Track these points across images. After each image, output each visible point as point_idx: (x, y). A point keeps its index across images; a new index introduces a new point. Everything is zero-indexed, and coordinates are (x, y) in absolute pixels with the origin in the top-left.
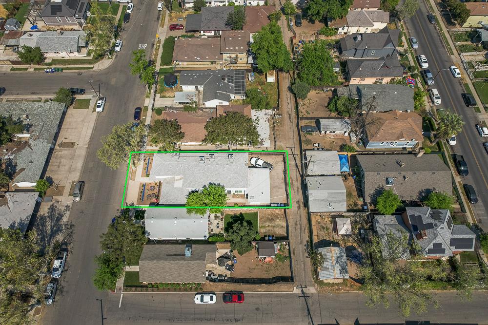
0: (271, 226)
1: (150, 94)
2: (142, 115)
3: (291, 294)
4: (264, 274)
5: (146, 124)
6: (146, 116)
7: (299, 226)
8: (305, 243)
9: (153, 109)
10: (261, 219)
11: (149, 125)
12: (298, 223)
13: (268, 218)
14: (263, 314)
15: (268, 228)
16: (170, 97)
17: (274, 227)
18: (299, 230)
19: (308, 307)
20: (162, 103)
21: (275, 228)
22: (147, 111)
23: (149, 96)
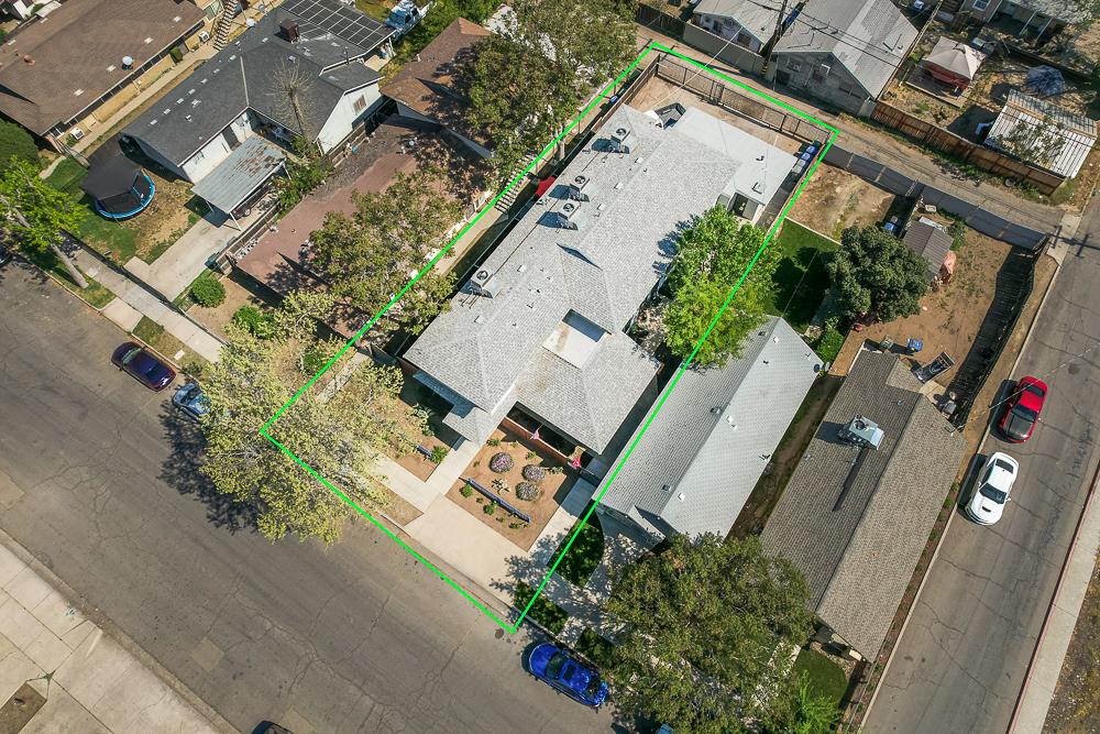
0: (846, 213)
1: (95, 286)
2: (160, 356)
3: (1061, 271)
6: (178, 346)
8: (937, 169)
9: (177, 305)
10: (810, 223)
13: (817, 208)
16: (178, 234)
17: (852, 208)
21: (858, 208)
22: (161, 329)
23: (105, 293)
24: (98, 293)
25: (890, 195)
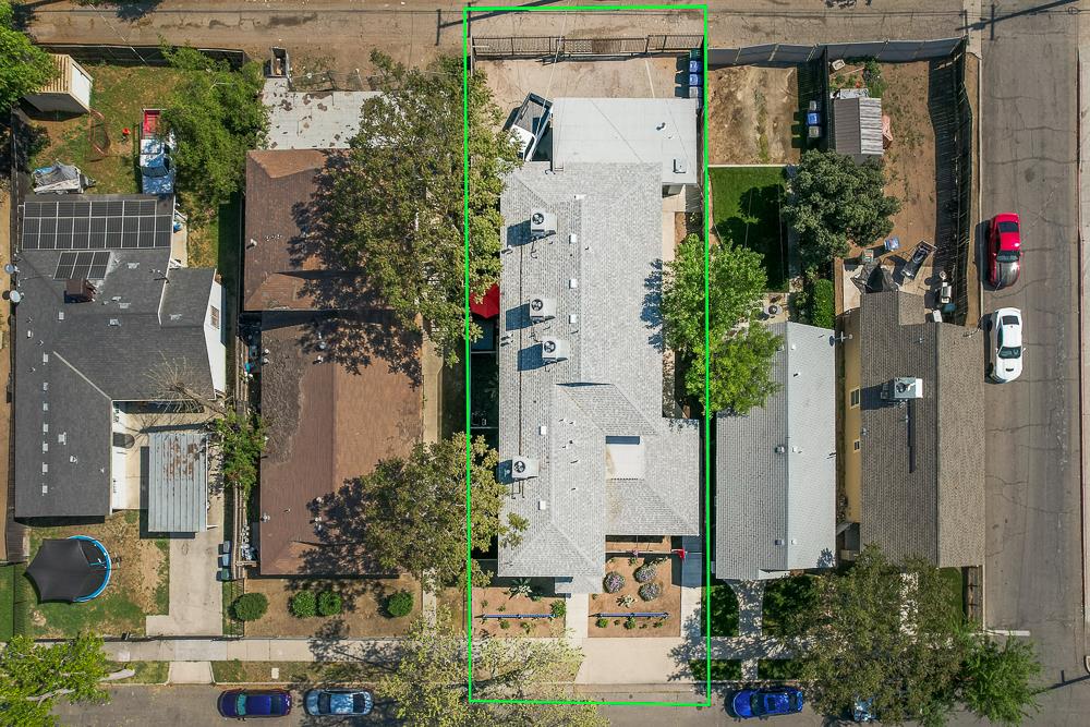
0: (760, 120)
1: (141, 666)
2: (260, 685)
3: (984, 65)
4: (922, 152)
5: (310, 657)
6: (266, 666)
7: (760, 20)
9: (230, 634)
10: (733, 158)
11: (314, 646)
12: (750, 22)
13: (731, 133)
14: (1043, 158)
15: (769, 132)
16: (165, 568)
17: (763, 111)
18: (777, 21)
19: (1024, 13)
20: (196, 599)
21: (768, 108)
22: (237, 662)
23: (156, 665)
24: (150, 670)
25: (791, 70)
